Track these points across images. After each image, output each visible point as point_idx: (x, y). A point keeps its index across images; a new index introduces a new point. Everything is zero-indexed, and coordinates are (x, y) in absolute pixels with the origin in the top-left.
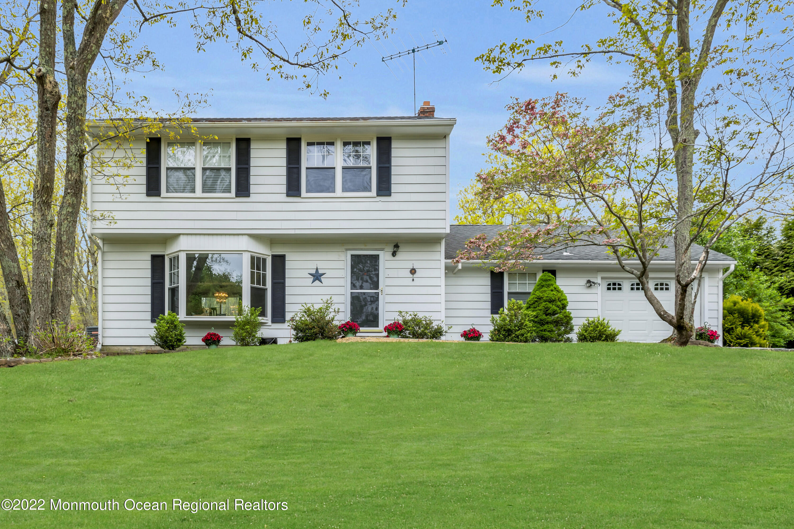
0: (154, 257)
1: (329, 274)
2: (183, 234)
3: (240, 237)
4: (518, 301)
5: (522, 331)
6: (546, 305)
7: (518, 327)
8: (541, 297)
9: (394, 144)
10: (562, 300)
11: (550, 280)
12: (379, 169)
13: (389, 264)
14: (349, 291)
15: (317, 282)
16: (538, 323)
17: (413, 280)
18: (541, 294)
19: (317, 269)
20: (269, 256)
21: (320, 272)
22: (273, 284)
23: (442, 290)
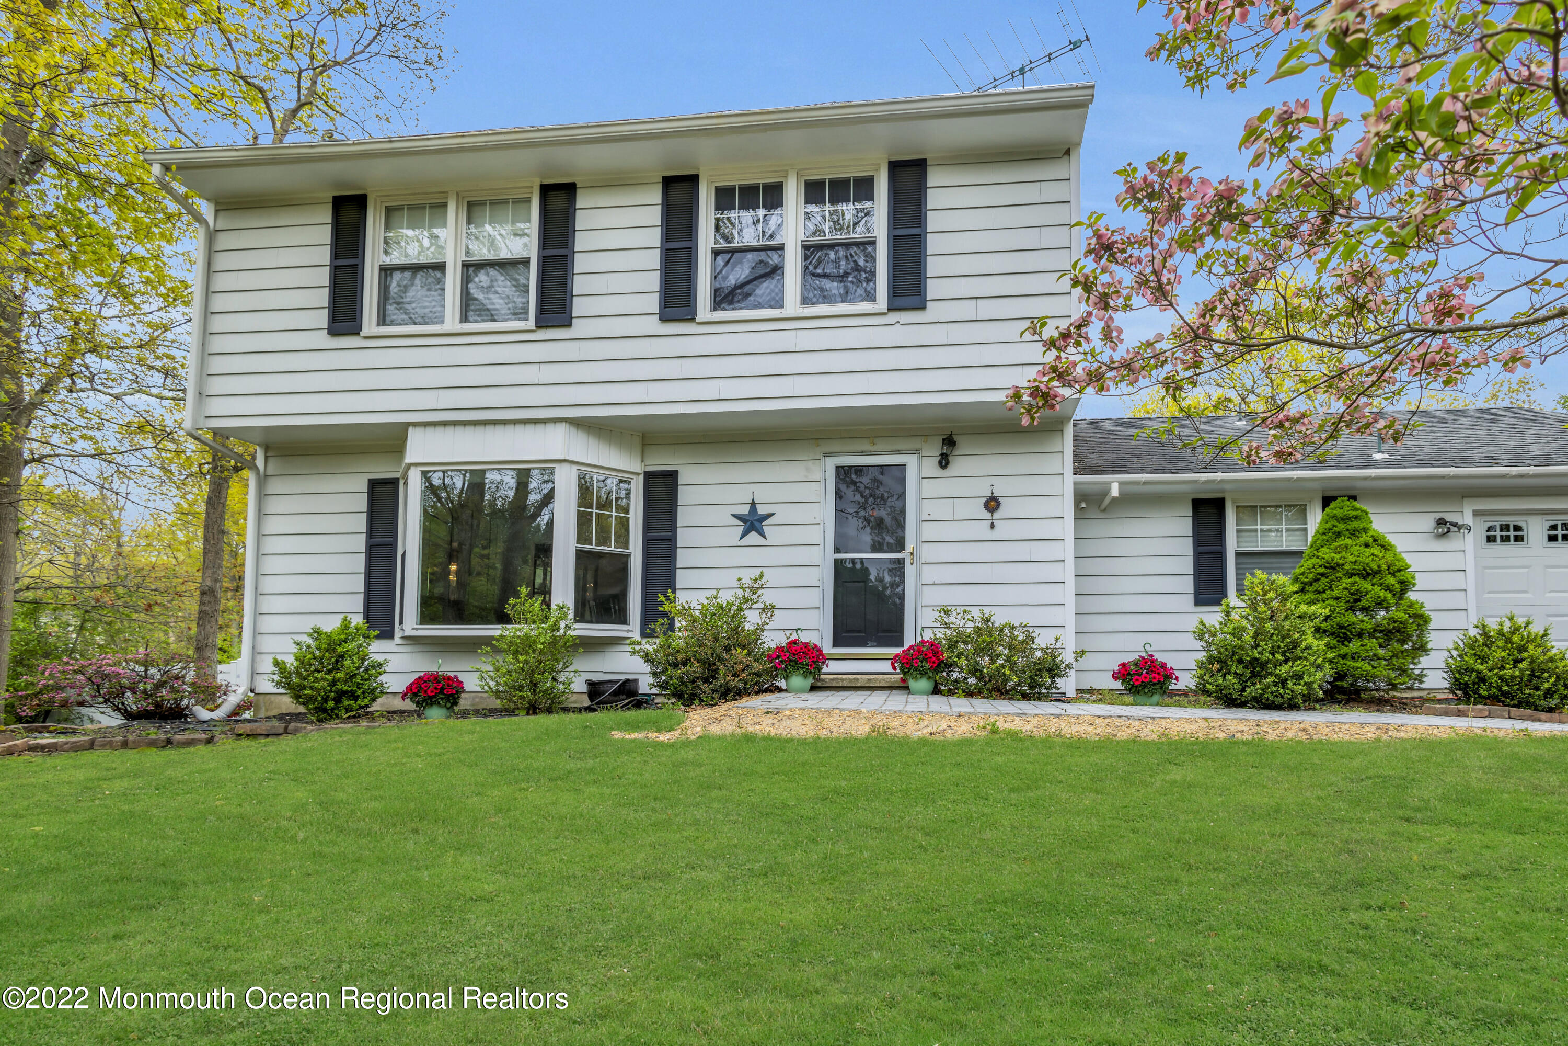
0: (374, 485)
1: (782, 514)
2: (416, 424)
3: (550, 426)
4: (1274, 577)
5: (1298, 667)
6: (1353, 584)
7: (1284, 654)
8: (1338, 564)
9: (934, 178)
10: (1399, 570)
11: (1356, 518)
12: (895, 241)
13: (929, 489)
14: (831, 556)
15: (753, 537)
16: (1332, 634)
17: (992, 526)
18: (1337, 556)
19: (753, 504)
20: (638, 474)
21: (761, 510)
22: (648, 543)
23: (1068, 550)
